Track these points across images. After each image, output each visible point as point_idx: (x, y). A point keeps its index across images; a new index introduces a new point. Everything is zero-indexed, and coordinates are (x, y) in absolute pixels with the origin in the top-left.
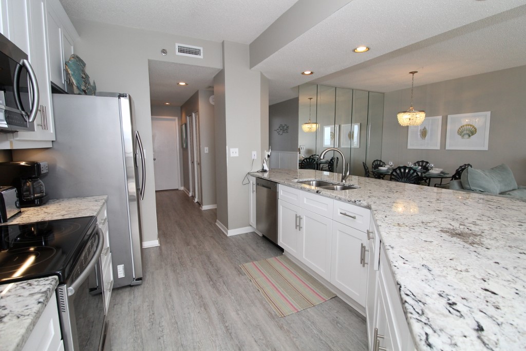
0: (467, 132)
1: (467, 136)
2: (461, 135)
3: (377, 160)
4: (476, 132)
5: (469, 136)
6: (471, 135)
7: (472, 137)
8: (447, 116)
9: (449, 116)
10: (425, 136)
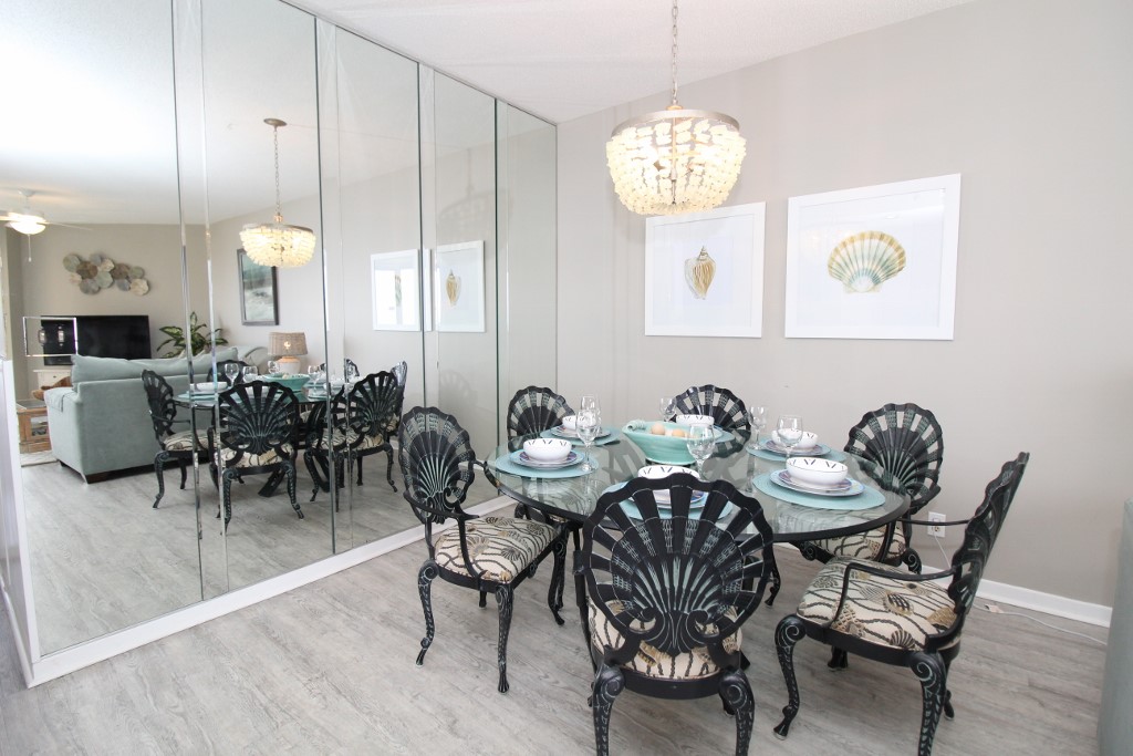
0: (868, 265)
1: (867, 282)
2: (840, 278)
3: (532, 389)
4: (902, 262)
5: (876, 281)
6: (880, 275)
7: (887, 284)
8: (787, 202)
9: (791, 200)
10: (707, 285)
